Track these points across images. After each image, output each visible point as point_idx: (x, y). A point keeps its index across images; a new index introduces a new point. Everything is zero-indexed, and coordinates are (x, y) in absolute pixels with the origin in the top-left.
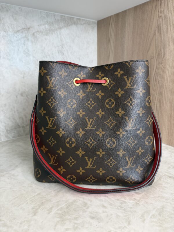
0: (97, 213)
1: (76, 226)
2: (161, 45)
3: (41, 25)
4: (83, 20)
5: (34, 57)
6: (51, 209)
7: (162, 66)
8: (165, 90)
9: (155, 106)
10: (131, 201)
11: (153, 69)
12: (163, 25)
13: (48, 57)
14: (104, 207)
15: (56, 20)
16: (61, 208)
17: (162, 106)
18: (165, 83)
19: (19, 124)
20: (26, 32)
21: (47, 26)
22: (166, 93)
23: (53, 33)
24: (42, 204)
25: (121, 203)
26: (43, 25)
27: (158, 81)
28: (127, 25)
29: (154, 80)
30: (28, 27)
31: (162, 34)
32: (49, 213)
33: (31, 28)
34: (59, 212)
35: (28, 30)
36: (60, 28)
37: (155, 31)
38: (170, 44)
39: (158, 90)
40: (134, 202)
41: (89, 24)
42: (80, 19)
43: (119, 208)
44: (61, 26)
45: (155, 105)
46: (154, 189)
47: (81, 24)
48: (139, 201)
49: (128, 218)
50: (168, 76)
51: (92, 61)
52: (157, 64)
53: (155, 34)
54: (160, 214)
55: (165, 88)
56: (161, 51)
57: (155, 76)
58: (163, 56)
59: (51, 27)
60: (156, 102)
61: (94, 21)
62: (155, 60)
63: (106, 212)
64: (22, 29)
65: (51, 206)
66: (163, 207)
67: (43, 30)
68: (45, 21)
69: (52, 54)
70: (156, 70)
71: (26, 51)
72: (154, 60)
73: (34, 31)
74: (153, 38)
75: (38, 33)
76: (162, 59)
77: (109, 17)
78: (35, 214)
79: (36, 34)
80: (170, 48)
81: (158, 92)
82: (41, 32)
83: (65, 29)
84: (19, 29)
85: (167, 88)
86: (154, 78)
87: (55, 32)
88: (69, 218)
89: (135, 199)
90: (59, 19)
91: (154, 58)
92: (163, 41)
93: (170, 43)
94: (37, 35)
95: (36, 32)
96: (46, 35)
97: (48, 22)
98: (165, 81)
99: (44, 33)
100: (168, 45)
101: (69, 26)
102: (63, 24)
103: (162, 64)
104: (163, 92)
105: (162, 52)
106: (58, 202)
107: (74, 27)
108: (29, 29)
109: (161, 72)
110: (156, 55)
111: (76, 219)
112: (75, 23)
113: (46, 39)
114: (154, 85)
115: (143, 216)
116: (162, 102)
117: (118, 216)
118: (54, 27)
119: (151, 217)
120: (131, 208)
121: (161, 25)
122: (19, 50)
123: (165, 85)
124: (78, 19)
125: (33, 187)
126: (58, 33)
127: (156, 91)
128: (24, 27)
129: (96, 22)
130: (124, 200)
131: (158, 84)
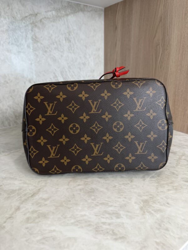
2: (166, 31)
3: (48, 11)
4: (90, 6)
5: (41, 44)
7: (167, 52)
8: (169, 75)
11: (159, 56)
12: (169, 12)
13: (55, 44)
15: (63, 6)
18: (170, 68)
20: (34, 18)
21: (54, 12)
22: (171, 79)
23: (60, 19)
26: (51, 11)
27: (163, 67)
28: (134, 12)
30: (36, 13)
31: (167, 21)
33: (38, 15)
35: (36, 17)
36: (67, 15)
37: (161, 17)
38: (175, 30)
39: (163, 76)
41: (96, 11)
42: (87, 6)
44: (68, 13)
47: (88, 11)
50: (173, 62)
51: (99, 49)
52: (162, 51)
53: (161, 21)
56: (166, 38)
57: (160, 62)
58: (168, 42)
59: (58, 14)
61: (101, 8)
64: (30, 15)
67: (50, 16)
68: (52, 7)
69: (59, 41)
70: (161, 56)
71: (34, 38)
72: (160, 47)
73: (41, 18)
74: (159, 25)
75: (45, 19)
76: (167, 46)
77: (116, 4)
79: (43, 20)
80: (175, 34)
82: (48, 18)
83: (72, 15)
84: (27, 14)
86: (159, 65)
87: (62, 18)
90: (66, 5)
91: (159, 45)
92: (168, 28)
94: (45, 22)
95: (43, 18)
96: (54, 22)
97: (55, 8)
99: (51, 20)
100: (173, 32)
101: (76, 12)
102: (69, 10)
103: (167, 50)
105: (168, 38)
107: (81, 14)
108: (36, 15)
109: (166, 58)
110: (162, 41)
112: (82, 10)
113: (53, 26)
118: (61, 14)
121: (167, 12)
122: (27, 36)
124: (85, 6)
126: (65, 19)
128: (31, 13)
129: (103, 9)
131: (163, 70)
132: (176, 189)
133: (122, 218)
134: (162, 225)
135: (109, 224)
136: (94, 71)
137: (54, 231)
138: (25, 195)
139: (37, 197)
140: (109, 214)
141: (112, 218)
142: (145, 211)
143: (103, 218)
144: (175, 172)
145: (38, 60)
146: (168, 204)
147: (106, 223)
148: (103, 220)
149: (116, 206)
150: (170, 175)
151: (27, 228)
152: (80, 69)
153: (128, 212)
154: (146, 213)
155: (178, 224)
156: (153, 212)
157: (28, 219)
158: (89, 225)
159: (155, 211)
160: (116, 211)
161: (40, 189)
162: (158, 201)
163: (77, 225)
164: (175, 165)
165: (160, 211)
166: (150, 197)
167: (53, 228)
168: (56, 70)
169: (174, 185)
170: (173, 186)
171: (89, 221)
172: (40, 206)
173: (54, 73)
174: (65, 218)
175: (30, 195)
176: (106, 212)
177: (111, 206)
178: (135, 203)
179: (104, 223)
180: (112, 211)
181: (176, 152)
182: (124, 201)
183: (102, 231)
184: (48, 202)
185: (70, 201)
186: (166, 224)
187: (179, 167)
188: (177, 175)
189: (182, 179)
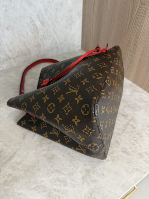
1: (49, 148)
7: (145, 8)
8: (141, 34)
9: (130, 48)
17: (136, 49)
18: (143, 27)
19: (10, 56)
22: (142, 38)
27: (137, 24)
29: (134, 22)
32: (33, 138)
39: (135, 33)
45: (130, 46)
50: (147, 21)
52: (140, 5)
55: (142, 32)
57: (136, 17)
60: (131, 44)
70: (138, 11)
78: (24, 138)
81: (135, 35)
85: (144, 33)
86: (134, 19)
98: (144, 25)
103: (144, 5)
104: (140, 36)
109: (142, 15)
114: (133, 26)
123: (142, 30)
127: (134, 33)
132: (113, 160)
133: (68, 185)
134: (93, 195)
135: (58, 191)
136: (72, 10)
137: (21, 194)
138: (5, 158)
139: (13, 161)
140: (60, 181)
141: (61, 185)
142: (85, 180)
143: (55, 185)
144: (119, 140)
145: (13, 5)
146: (103, 175)
147: (56, 189)
148: (55, 187)
149: (66, 174)
151: (4, 190)
152: (57, 10)
153: (73, 180)
154: (85, 183)
155: (104, 195)
156: (90, 182)
157: (6, 181)
158: (45, 191)
159: (92, 182)
160: (65, 179)
161: (15, 152)
162: (97, 172)
163: (37, 190)
164: (121, 132)
165: (95, 181)
166: (92, 167)
167: (21, 191)
168: (32, 14)
169: (113, 155)
170: (112, 157)
171: (45, 187)
172: (14, 170)
173: (31, 18)
174: (30, 183)
175: (8, 159)
176: (58, 179)
177: (63, 174)
178: (80, 172)
179: (55, 190)
180: (62, 178)
181: (128, 115)
182: (72, 169)
183: (52, 196)
184: (19, 167)
185: (35, 166)
186: (96, 194)
187: (124, 134)
188: (119, 144)
189: (122, 148)
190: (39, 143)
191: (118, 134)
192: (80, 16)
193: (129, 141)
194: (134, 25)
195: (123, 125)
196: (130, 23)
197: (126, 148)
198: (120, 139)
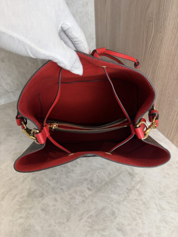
0: (48, 205)
1: (28, 215)
6: (15, 196)
7: (160, 36)
8: (159, 68)
10: (80, 198)
14: (56, 200)
16: (23, 196)
22: (159, 73)
24: (10, 190)
25: (71, 199)
27: (153, 54)
29: (150, 52)
32: (13, 200)
34: (20, 200)
39: (152, 66)
40: (82, 199)
43: (67, 203)
46: (107, 187)
48: (86, 199)
49: (70, 215)
50: (164, 53)
52: (155, 32)
54: (96, 216)
55: (159, 66)
56: (162, 14)
58: (162, 21)
62: (154, 26)
63: (55, 206)
65: (16, 193)
66: (104, 209)
70: (153, 39)
72: (152, 25)
76: (161, 26)
80: (172, 12)
81: (152, 68)
85: (161, 68)
86: (150, 49)
88: (26, 207)
89: (84, 196)
91: (152, 21)
93: (173, 5)
98: (160, 58)
100: (170, 8)
103: (160, 33)
104: (157, 71)
106: (22, 189)
109: (158, 44)
110: (156, 17)
111: (30, 209)
114: (149, 58)
115: (82, 215)
116: (154, 82)
117: (62, 212)
119: (88, 218)
120: (76, 205)
123: (159, 62)
125: (8, 170)
127: (150, 66)
130: (75, 196)
131: (153, 58)
144: (116, 211)
150: (109, 215)
164: (122, 199)
169: (104, 234)
181: (136, 174)
187: (125, 203)
188: (115, 218)
189: (118, 224)
190: (18, 207)
191: (117, 202)
192: (93, 39)
193: (130, 213)
194: (150, 56)
195: (127, 189)
196: (145, 53)
197: (123, 224)
198: (119, 210)
